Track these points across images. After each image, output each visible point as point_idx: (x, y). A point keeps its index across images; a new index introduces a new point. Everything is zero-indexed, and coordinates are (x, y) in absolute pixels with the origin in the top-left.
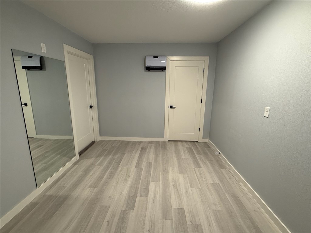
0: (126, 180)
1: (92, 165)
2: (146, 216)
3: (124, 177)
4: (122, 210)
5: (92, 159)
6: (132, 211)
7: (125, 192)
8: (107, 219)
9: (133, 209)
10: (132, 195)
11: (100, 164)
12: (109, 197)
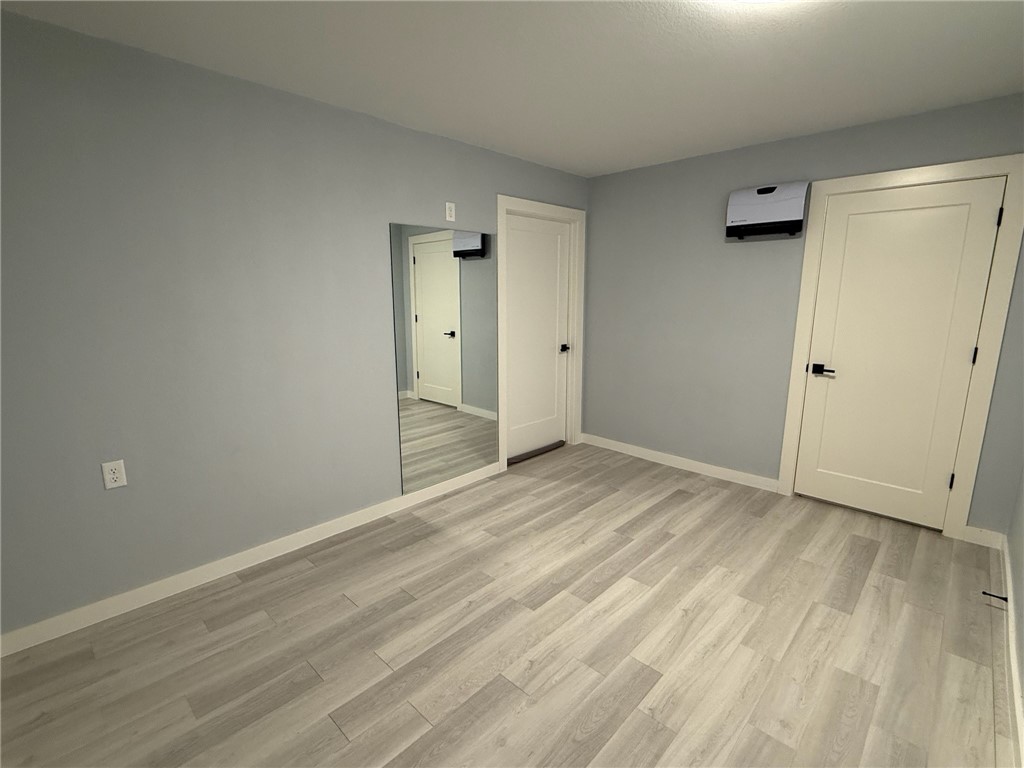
0: (568, 548)
1: (522, 492)
2: (548, 634)
3: (569, 541)
4: (510, 598)
5: (532, 479)
6: (528, 610)
7: (546, 570)
8: (471, 597)
9: (534, 608)
10: (555, 582)
11: (538, 496)
12: (506, 564)
